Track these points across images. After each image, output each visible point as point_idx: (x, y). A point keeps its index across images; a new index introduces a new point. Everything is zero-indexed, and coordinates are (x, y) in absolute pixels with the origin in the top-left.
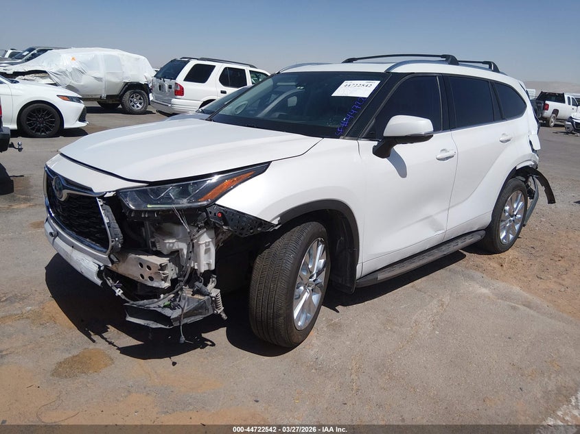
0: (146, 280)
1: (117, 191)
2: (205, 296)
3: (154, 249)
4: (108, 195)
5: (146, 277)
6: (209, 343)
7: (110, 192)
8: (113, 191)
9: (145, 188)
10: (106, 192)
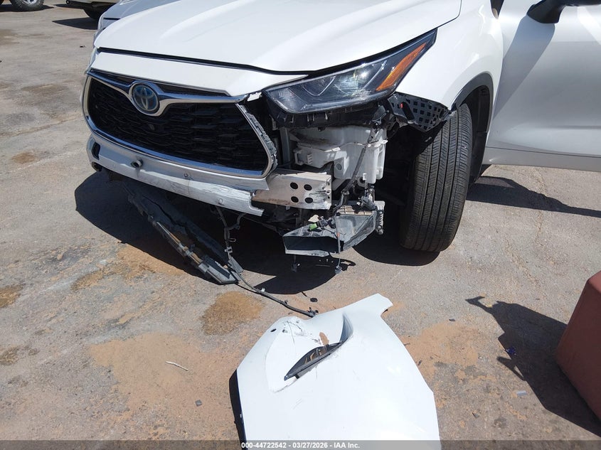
0: (301, 203)
1: (263, 91)
2: (371, 211)
3: (301, 164)
4: (252, 98)
5: (301, 199)
6: (348, 263)
7: (254, 93)
8: (258, 92)
9: (303, 81)
10: (249, 94)
